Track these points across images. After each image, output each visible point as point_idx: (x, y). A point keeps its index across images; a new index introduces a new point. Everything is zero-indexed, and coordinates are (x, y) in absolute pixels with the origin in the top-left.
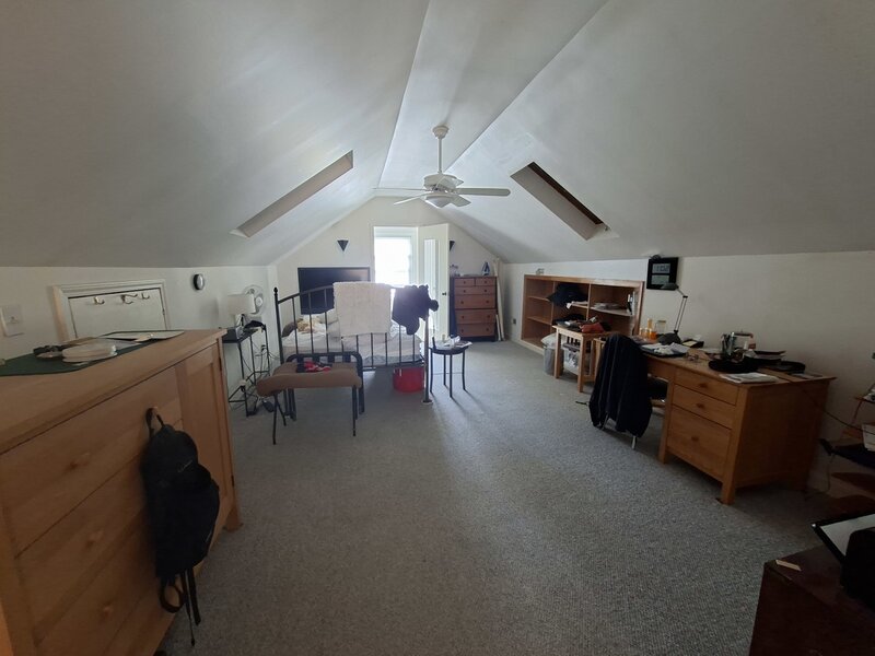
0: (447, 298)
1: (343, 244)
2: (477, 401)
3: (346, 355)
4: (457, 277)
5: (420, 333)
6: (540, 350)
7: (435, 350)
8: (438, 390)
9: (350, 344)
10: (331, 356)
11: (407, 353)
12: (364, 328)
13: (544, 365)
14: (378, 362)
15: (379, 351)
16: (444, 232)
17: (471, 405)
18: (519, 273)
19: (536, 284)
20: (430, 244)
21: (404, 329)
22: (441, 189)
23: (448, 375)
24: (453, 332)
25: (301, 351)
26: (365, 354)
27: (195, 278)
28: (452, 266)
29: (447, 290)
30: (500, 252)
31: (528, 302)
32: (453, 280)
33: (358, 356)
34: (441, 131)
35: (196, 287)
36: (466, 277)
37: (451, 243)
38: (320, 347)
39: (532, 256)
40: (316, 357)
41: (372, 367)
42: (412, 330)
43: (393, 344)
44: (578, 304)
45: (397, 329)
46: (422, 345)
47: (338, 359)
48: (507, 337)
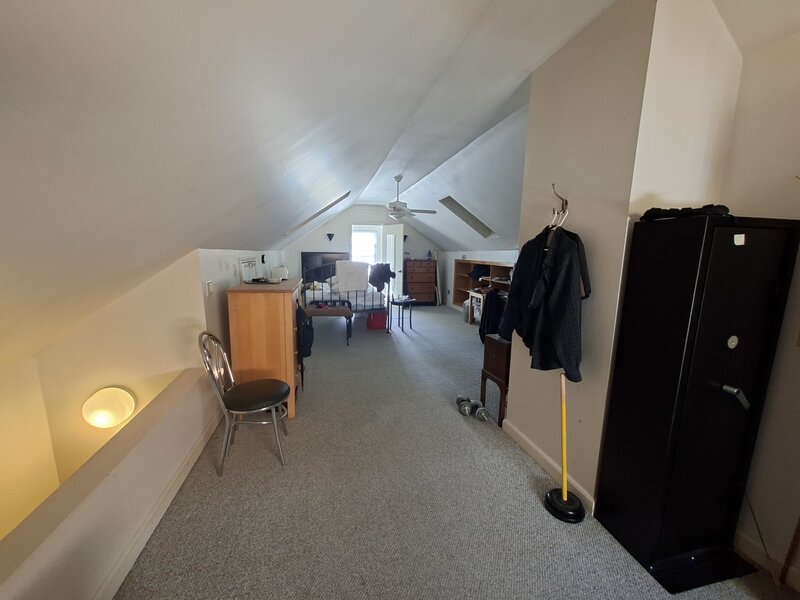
0: (401, 274)
1: (330, 236)
2: (417, 333)
3: (343, 302)
4: (410, 260)
5: (384, 292)
6: (461, 309)
7: (394, 303)
8: (395, 328)
9: (344, 297)
10: (334, 302)
11: (377, 303)
12: (352, 287)
13: (463, 317)
14: (359, 308)
15: (361, 301)
16: (400, 229)
17: (413, 335)
18: (453, 257)
19: (462, 265)
20: (390, 238)
21: (375, 289)
22: (398, 210)
23: (401, 319)
24: (405, 293)
25: (316, 299)
26: (353, 303)
27: (263, 257)
28: (406, 253)
29: (401, 269)
30: (440, 244)
31: (458, 279)
32: (406, 262)
33: (349, 304)
34: (399, 178)
35: (263, 262)
36: (415, 260)
37: (405, 237)
38: (327, 298)
39: (458, 247)
40: (326, 302)
41: (356, 311)
42: (380, 289)
43: (369, 297)
44: (485, 278)
45: (371, 288)
46: (386, 299)
47: (338, 304)
48: (444, 303)
